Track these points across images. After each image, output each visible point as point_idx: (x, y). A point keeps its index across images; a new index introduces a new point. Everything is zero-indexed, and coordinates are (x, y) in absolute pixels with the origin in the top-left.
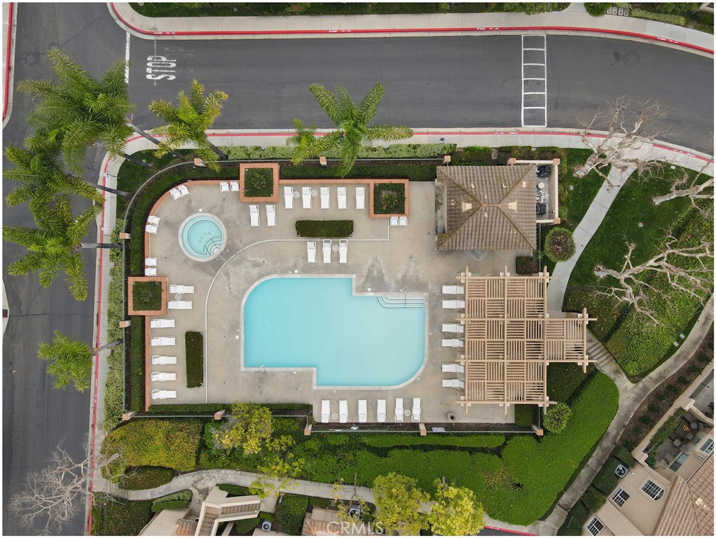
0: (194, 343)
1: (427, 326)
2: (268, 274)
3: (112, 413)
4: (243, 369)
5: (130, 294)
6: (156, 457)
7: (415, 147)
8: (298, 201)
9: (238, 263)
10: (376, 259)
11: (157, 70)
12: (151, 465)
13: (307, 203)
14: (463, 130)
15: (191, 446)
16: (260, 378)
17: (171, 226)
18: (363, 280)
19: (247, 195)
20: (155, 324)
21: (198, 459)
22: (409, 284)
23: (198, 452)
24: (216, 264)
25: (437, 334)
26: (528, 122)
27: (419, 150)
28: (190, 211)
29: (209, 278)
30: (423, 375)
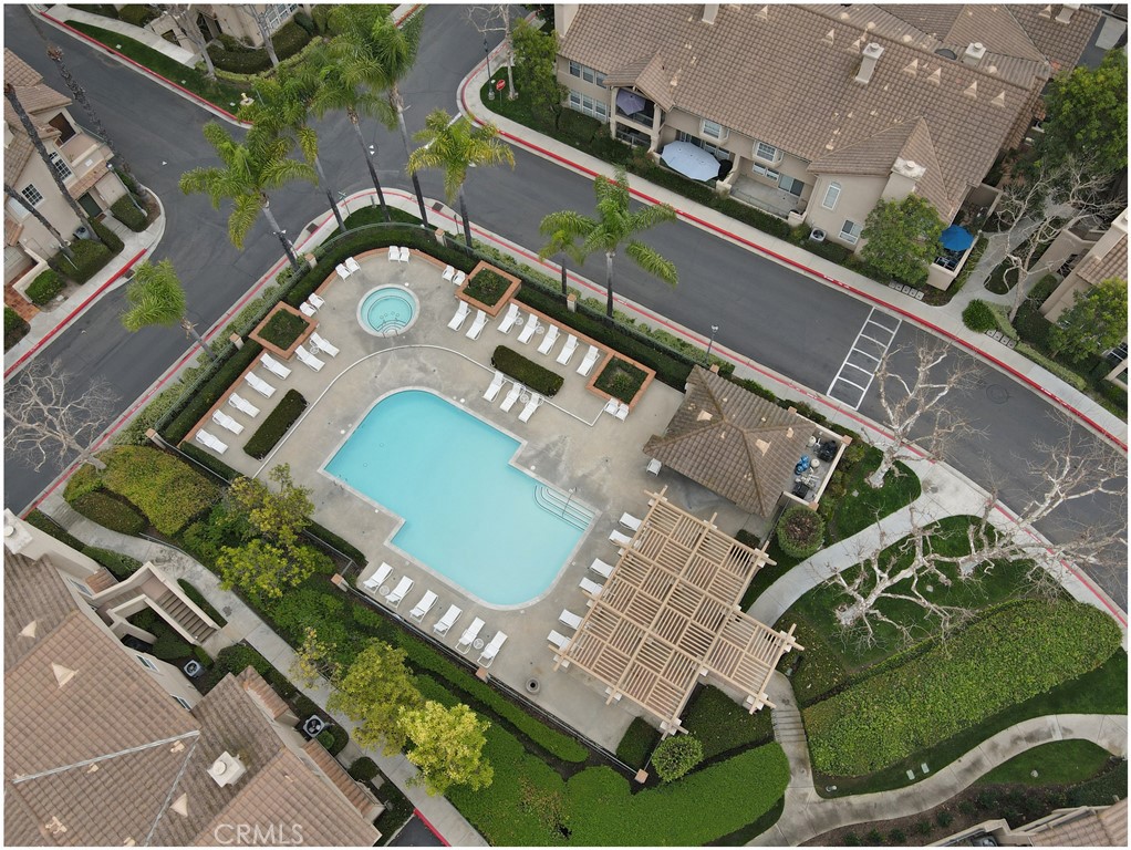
0: (292, 406)
1: (575, 550)
2: (428, 385)
4: (320, 470)
5: (268, 318)
8: (516, 329)
9: (406, 357)
10: (563, 440)
13: (524, 337)
14: (752, 362)
16: (331, 493)
18: (532, 453)
19: (466, 292)
21: (185, 528)
22: (582, 488)
23: (191, 521)
24: (381, 343)
25: (581, 567)
28: (395, 278)
29: (361, 352)
30: (530, 611)
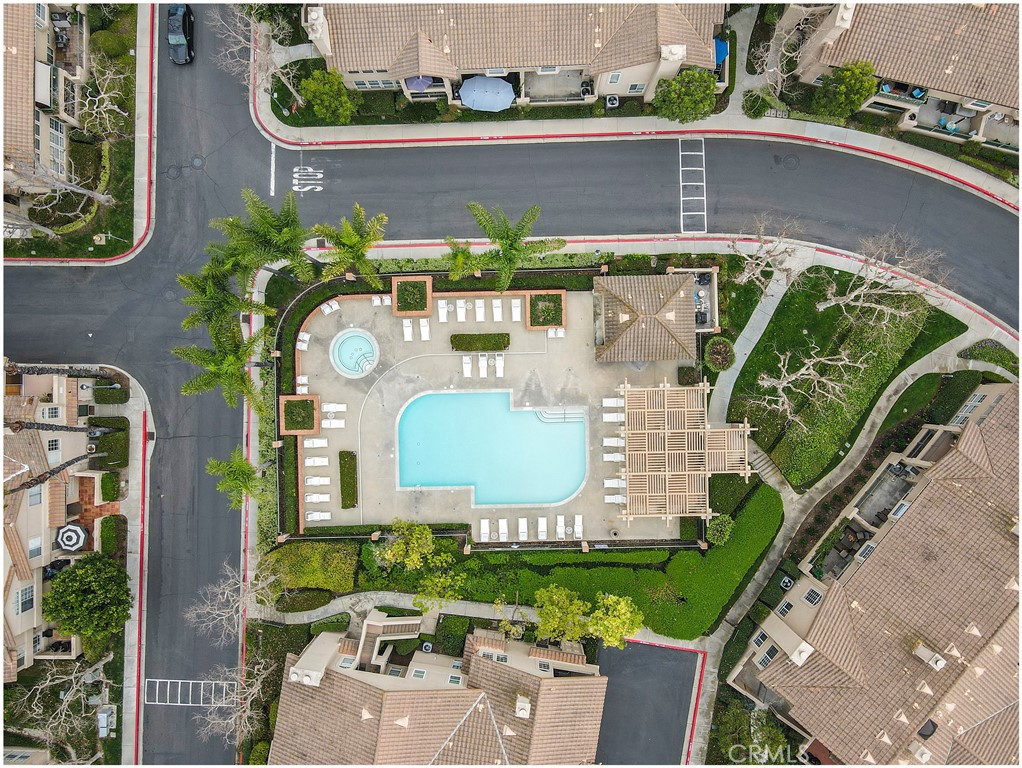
0: (348, 462)
1: (587, 440)
2: (422, 390)
3: (265, 536)
4: (398, 489)
5: (282, 414)
6: (315, 579)
7: (571, 257)
8: (452, 314)
10: (533, 373)
11: (305, 181)
12: (309, 586)
13: (461, 316)
14: (621, 237)
15: (349, 567)
16: (416, 498)
17: (321, 342)
18: (520, 394)
19: (400, 309)
20: (308, 444)
21: (356, 581)
22: (567, 398)
23: (356, 574)
24: (369, 381)
25: (598, 449)
26: (688, 228)
27: (575, 260)
28: (341, 326)
29: (361, 395)
30: (584, 492)
